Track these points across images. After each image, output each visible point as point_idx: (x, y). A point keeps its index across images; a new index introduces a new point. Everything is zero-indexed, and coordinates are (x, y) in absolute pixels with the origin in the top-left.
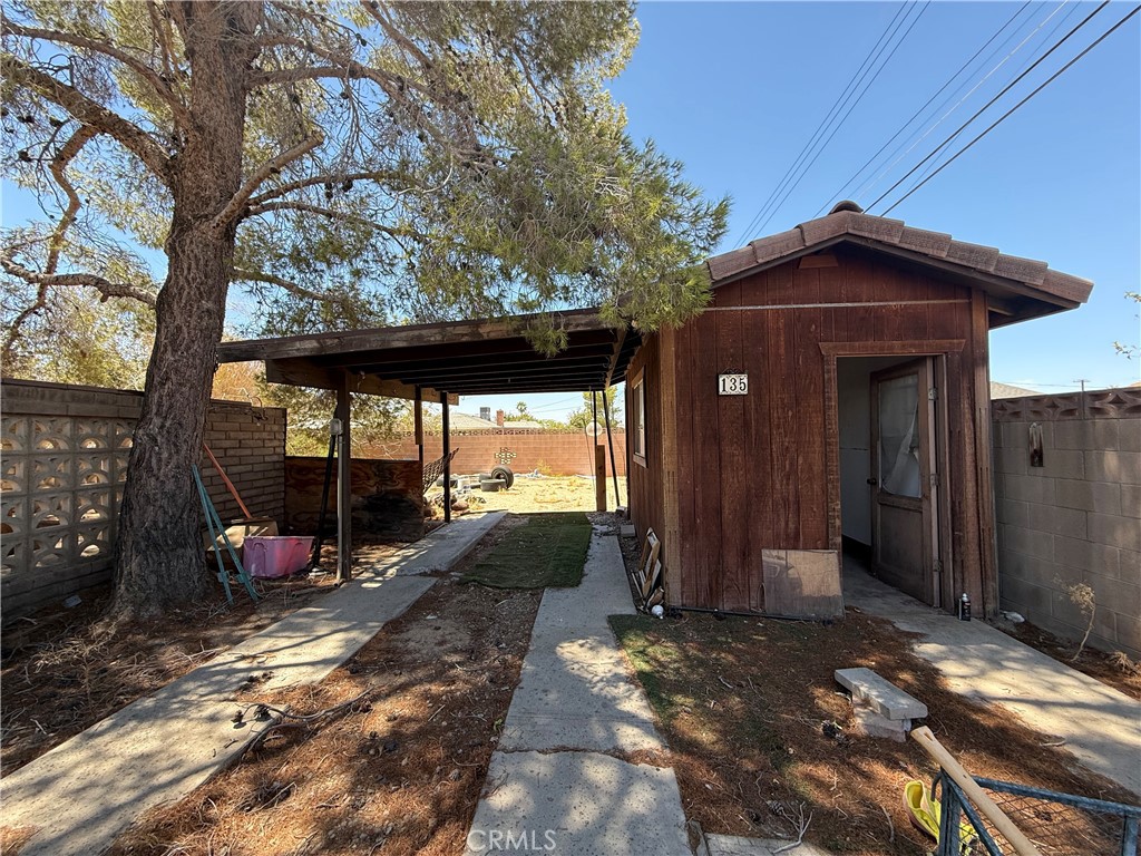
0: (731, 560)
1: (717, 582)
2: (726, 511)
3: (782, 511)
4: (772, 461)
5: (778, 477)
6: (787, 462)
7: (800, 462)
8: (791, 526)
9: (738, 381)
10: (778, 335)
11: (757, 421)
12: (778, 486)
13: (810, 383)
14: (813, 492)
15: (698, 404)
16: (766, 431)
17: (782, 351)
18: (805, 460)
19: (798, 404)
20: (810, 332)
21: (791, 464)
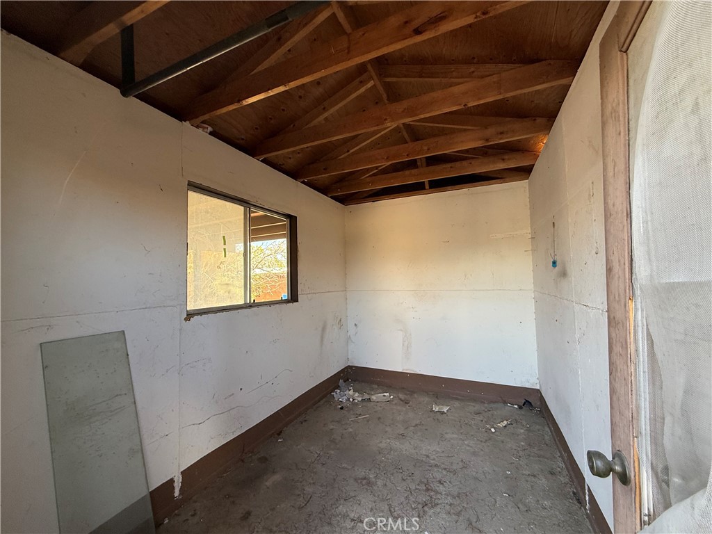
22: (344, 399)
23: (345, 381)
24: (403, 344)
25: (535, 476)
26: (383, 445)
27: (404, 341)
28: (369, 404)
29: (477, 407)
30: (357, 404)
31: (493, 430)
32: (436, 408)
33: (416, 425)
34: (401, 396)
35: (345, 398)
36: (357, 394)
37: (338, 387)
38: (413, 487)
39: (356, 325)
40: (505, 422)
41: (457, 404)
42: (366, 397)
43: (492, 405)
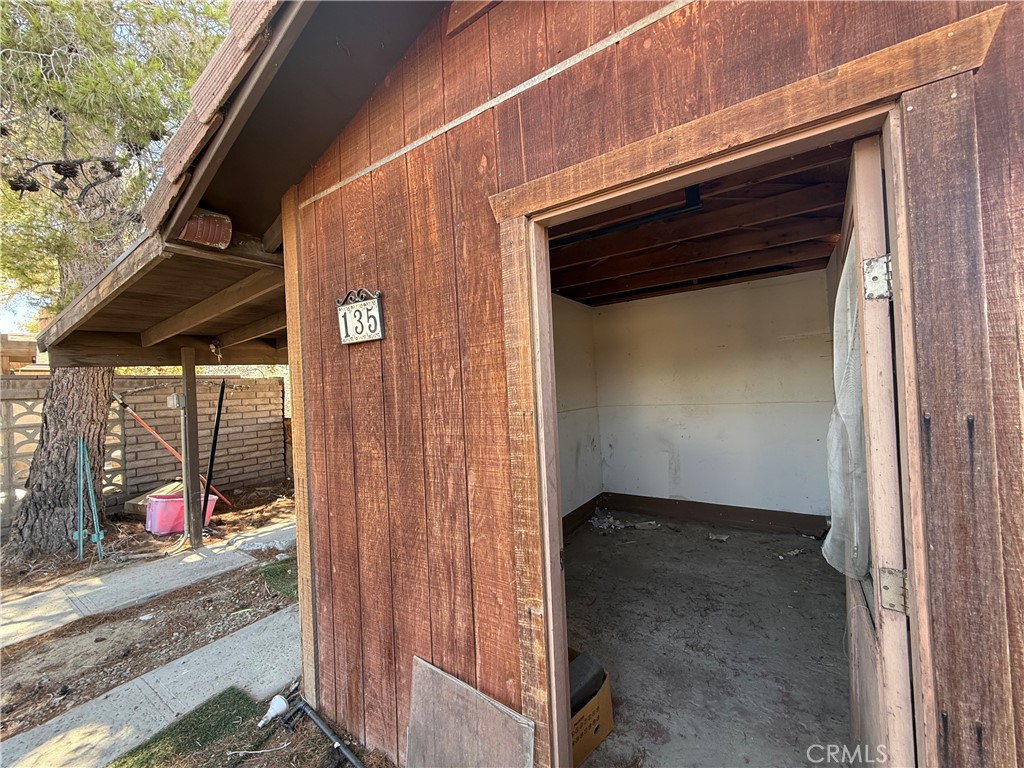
0: (374, 659)
1: (357, 692)
2: (365, 563)
3: (444, 587)
4: (426, 474)
5: (436, 509)
6: (450, 481)
7: (472, 483)
8: (461, 624)
9: (364, 313)
10: (426, 202)
11: (401, 390)
12: (436, 529)
13: (484, 298)
14: (495, 559)
15: (329, 364)
16: (416, 412)
17: (434, 237)
18: (481, 480)
19: (463, 350)
20: (479, 178)
21: (457, 489)
22: (605, 526)
23: (601, 509)
24: (670, 468)
25: (825, 595)
26: (657, 565)
27: (670, 464)
28: (634, 532)
29: (763, 538)
30: (620, 532)
31: (781, 558)
32: (712, 537)
33: (691, 551)
34: (670, 525)
35: (607, 524)
36: (618, 522)
37: (595, 515)
38: (693, 597)
39: (610, 446)
40: (797, 551)
41: (738, 534)
42: (629, 524)
43: (782, 536)
